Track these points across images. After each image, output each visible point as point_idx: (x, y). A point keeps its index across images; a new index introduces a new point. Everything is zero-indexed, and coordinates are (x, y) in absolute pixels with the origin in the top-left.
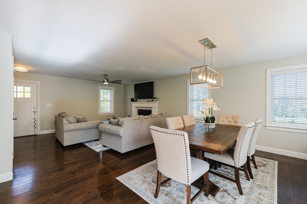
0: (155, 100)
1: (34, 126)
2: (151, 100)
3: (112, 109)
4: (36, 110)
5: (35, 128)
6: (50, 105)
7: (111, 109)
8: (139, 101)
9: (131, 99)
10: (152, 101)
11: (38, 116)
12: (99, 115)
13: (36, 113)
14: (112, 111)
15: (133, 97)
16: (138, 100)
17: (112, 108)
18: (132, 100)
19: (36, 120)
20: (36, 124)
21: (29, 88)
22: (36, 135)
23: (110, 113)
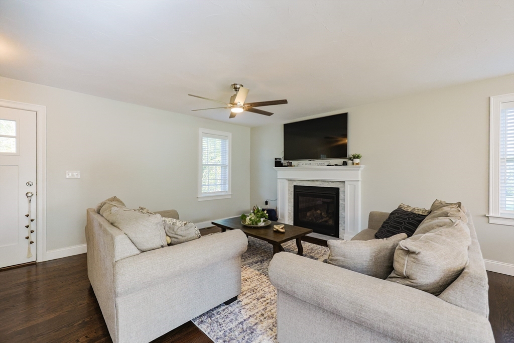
0: (357, 161)
1: (27, 238)
2: (340, 161)
3: (227, 186)
4: (32, 189)
5: (31, 243)
6: (76, 175)
7: (225, 184)
8: (298, 165)
9: (274, 160)
10: (345, 164)
11: (40, 208)
12: (199, 200)
13: (33, 199)
14: (227, 190)
15: (280, 155)
16: (294, 162)
17: (227, 182)
18: (278, 164)
19: (32, 221)
20: (32, 232)
21: (13, 124)
22: (34, 264)
23: (223, 194)
